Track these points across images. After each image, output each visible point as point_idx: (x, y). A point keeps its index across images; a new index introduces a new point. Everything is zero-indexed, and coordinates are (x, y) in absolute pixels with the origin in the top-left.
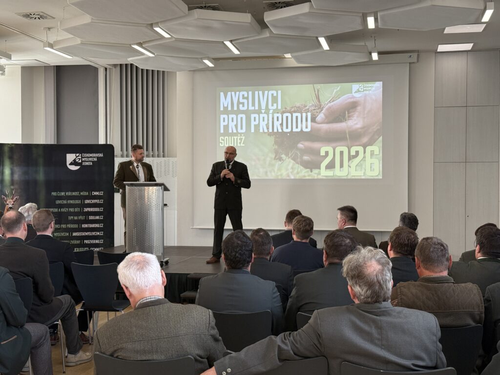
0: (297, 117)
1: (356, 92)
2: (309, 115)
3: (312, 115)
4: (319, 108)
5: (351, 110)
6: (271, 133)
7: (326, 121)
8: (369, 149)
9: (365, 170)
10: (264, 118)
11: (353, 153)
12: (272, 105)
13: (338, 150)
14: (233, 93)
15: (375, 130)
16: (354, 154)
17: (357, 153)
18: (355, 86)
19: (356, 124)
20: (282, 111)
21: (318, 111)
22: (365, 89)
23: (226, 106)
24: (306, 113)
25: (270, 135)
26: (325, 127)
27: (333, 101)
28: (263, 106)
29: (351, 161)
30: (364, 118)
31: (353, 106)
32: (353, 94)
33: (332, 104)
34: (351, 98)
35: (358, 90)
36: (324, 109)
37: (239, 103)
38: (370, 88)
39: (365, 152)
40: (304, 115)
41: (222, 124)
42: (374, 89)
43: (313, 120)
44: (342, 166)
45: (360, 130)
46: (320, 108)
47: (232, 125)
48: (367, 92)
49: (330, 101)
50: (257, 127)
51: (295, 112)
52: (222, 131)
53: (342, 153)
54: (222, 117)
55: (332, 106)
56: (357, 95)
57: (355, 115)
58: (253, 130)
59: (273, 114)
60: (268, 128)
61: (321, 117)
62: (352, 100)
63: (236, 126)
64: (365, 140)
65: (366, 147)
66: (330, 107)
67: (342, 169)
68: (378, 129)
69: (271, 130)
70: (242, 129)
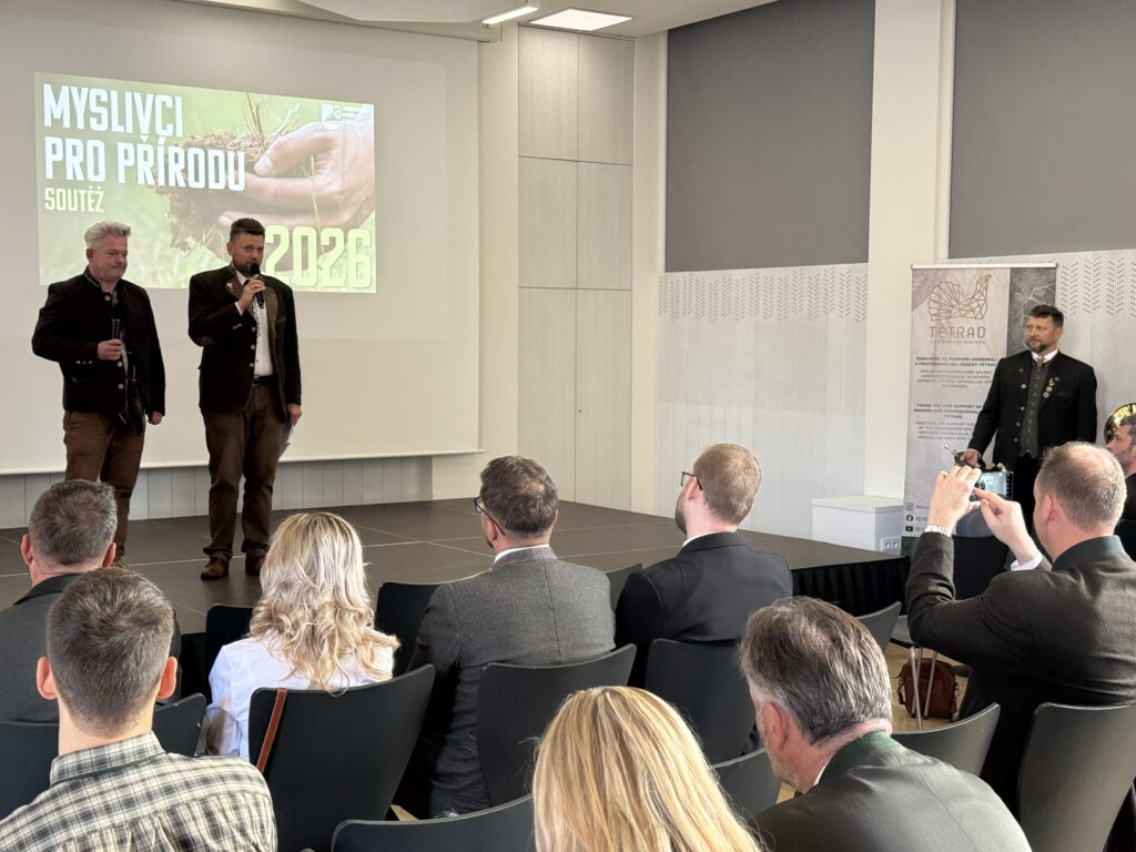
0: (216, 159)
1: (327, 120)
2: (241, 155)
3: (247, 157)
4: (260, 145)
5: (320, 156)
6: (161, 187)
7: (274, 172)
8: (353, 234)
9: (347, 276)
10: (145, 152)
11: (325, 242)
12: (164, 128)
13: (299, 232)
14: (74, 90)
15: (363, 198)
16: (328, 243)
17: (333, 240)
18: (327, 108)
19: (330, 183)
20: (184, 141)
21: (259, 150)
22: (344, 115)
23: (57, 116)
24: (235, 151)
25: (161, 193)
26: (273, 184)
27: (287, 133)
28: (145, 127)
29: (321, 257)
30: (344, 172)
31: (323, 147)
32: (323, 122)
33: (285, 138)
34: (320, 131)
35: (332, 115)
36: (271, 147)
37: (88, 114)
38: (352, 115)
39: (346, 241)
40: (231, 155)
41: (50, 158)
42: (359, 117)
43: (250, 168)
44: (305, 266)
45: (337, 197)
46: (263, 144)
47: (73, 163)
48: (348, 122)
49: (280, 132)
50: (131, 171)
51: (212, 147)
52: (50, 175)
53: (305, 239)
54: (49, 141)
55: (286, 142)
56: (330, 126)
57: (328, 166)
58: (122, 179)
59: (166, 146)
60: (155, 177)
61: (263, 163)
62: (322, 134)
63: (83, 165)
64: (346, 216)
65: (349, 229)
66: (281, 145)
67: (305, 272)
68: (368, 198)
69: (162, 182)
70: (96, 173)
